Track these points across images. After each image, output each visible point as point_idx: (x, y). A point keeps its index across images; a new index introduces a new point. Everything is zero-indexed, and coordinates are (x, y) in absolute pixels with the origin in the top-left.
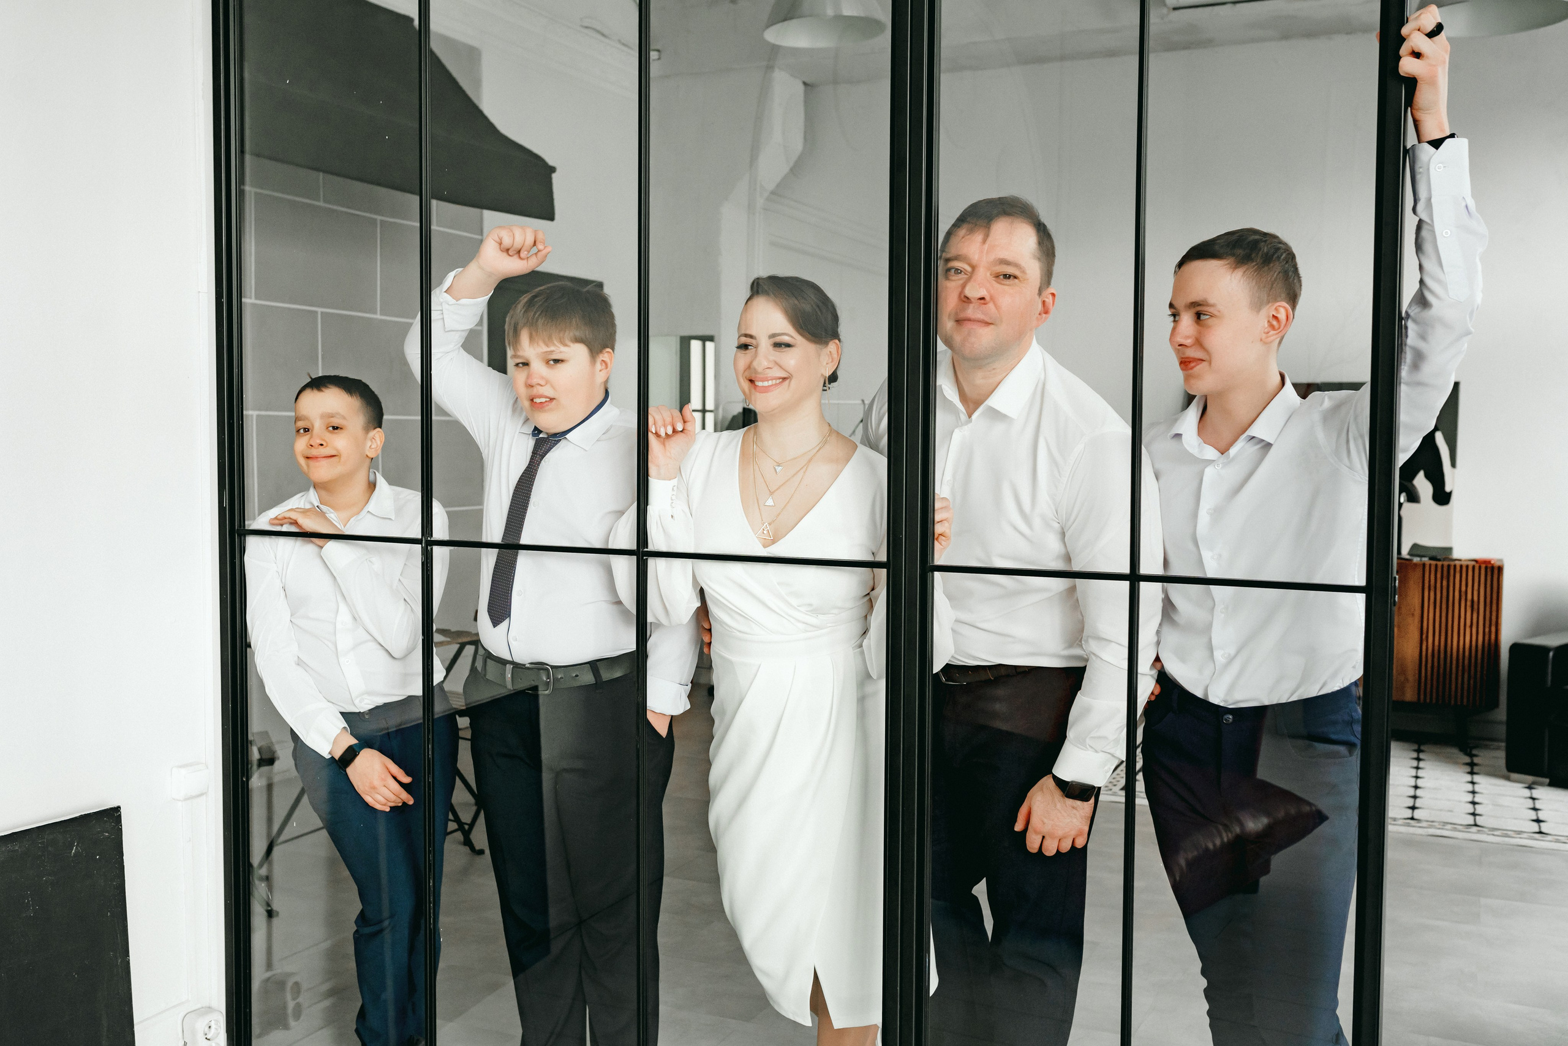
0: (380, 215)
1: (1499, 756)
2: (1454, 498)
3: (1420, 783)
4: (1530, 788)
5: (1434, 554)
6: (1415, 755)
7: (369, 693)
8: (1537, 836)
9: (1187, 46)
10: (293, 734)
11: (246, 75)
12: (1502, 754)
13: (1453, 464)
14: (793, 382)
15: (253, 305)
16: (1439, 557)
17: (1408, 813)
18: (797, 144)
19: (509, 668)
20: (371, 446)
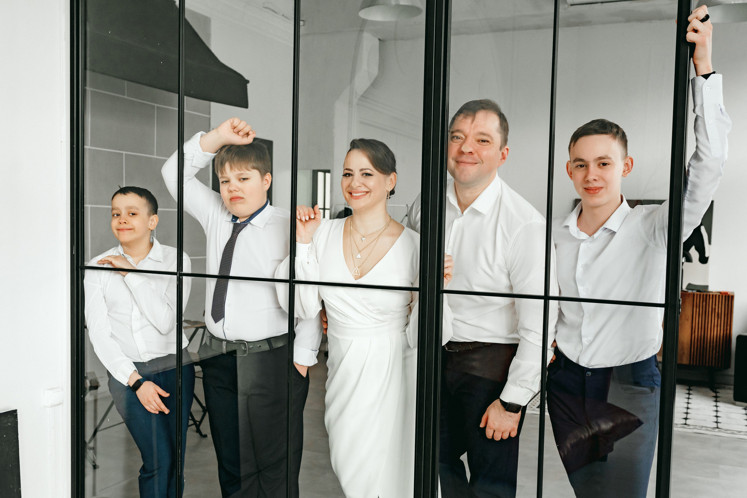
0: (157, 104)
1: (730, 393)
2: (710, 260)
3: (690, 406)
4: (745, 409)
5: (699, 289)
6: (687, 392)
7: (149, 352)
10: (108, 373)
11: (88, 29)
12: (732, 392)
13: (710, 243)
14: (372, 194)
15: (90, 149)
16: (701, 290)
17: (684, 421)
18: (375, 71)
19: (224, 343)
20: (151, 224)
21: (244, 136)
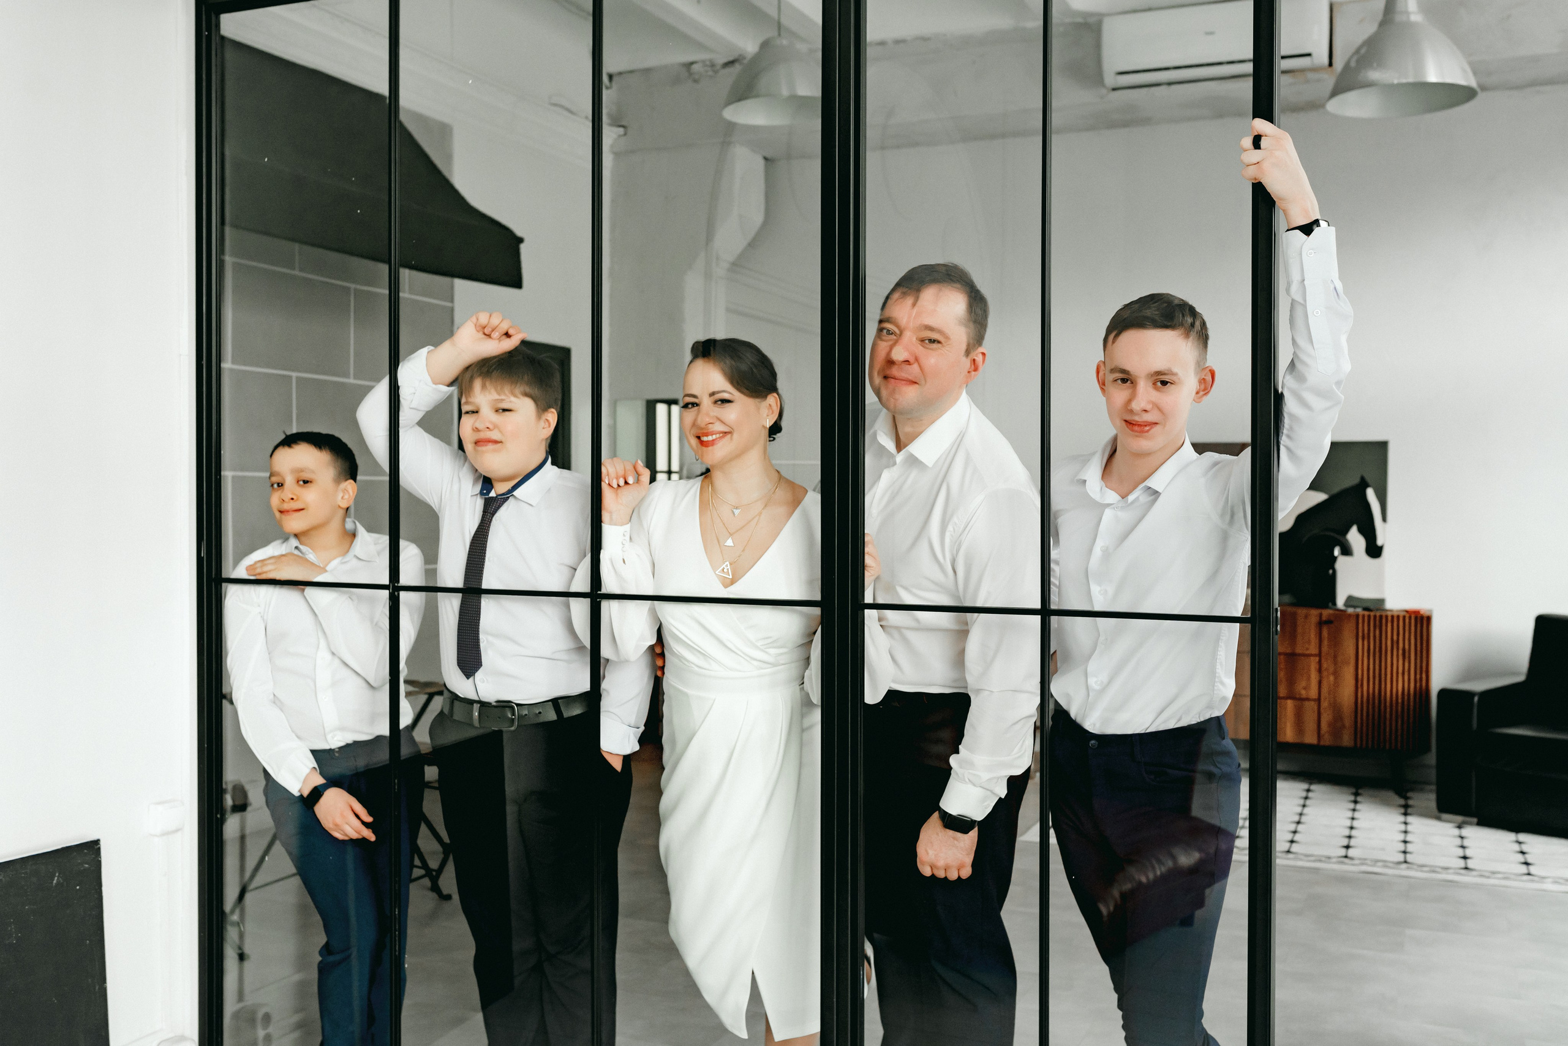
0: (353, 282)
1: (1429, 799)
2: (1386, 552)
3: (1355, 824)
4: (1460, 827)
5: (1365, 605)
6: (1352, 798)
7: (342, 729)
8: (1463, 871)
9: (1125, 124)
10: (265, 771)
11: (227, 153)
12: (1433, 797)
13: (1384, 519)
14: (735, 436)
15: (231, 370)
16: (1372, 607)
17: (1343, 852)
18: (757, 218)
19: (476, 706)
20: (342, 498)
21: (501, 339)
